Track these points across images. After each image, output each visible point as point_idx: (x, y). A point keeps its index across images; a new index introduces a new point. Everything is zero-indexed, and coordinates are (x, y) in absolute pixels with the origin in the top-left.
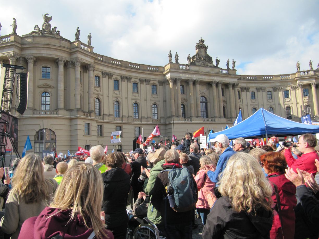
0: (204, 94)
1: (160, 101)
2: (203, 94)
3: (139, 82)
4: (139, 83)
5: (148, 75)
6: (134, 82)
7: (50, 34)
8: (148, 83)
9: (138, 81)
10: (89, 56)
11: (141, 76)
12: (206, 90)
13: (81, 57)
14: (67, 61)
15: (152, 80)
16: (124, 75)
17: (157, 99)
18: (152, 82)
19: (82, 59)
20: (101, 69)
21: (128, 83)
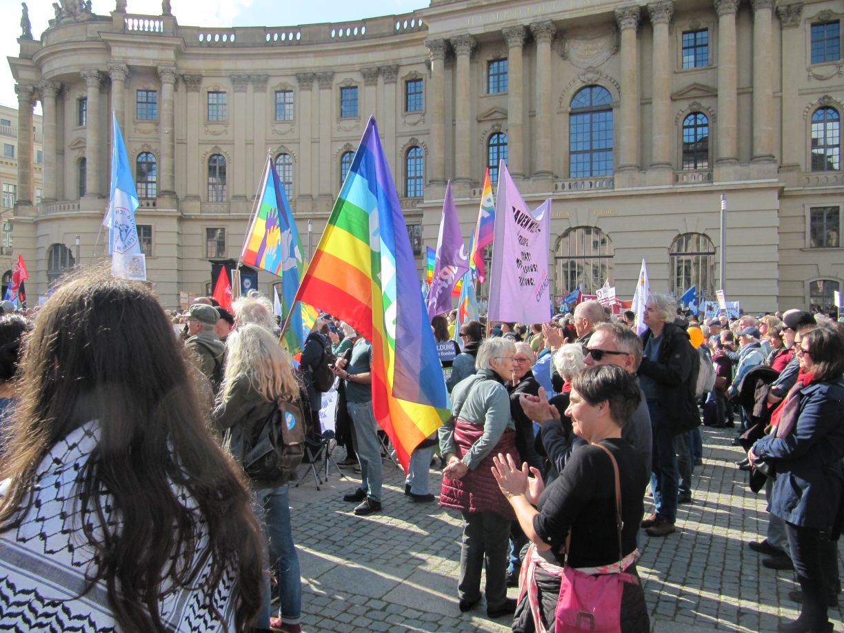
0: (597, 73)
1: (428, 134)
2: (590, 76)
3: (359, 83)
4: (363, 83)
5: (392, 48)
6: (343, 85)
7: (69, 16)
8: (392, 78)
9: (357, 78)
10: (151, 46)
11: (366, 61)
12: (606, 54)
13: (123, 55)
14: (99, 72)
15: (404, 63)
16: (308, 70)
17: (420, 127)
18: (404, 72)
19: (124, 57)
20: (226, 70)
21: (322, 91)
